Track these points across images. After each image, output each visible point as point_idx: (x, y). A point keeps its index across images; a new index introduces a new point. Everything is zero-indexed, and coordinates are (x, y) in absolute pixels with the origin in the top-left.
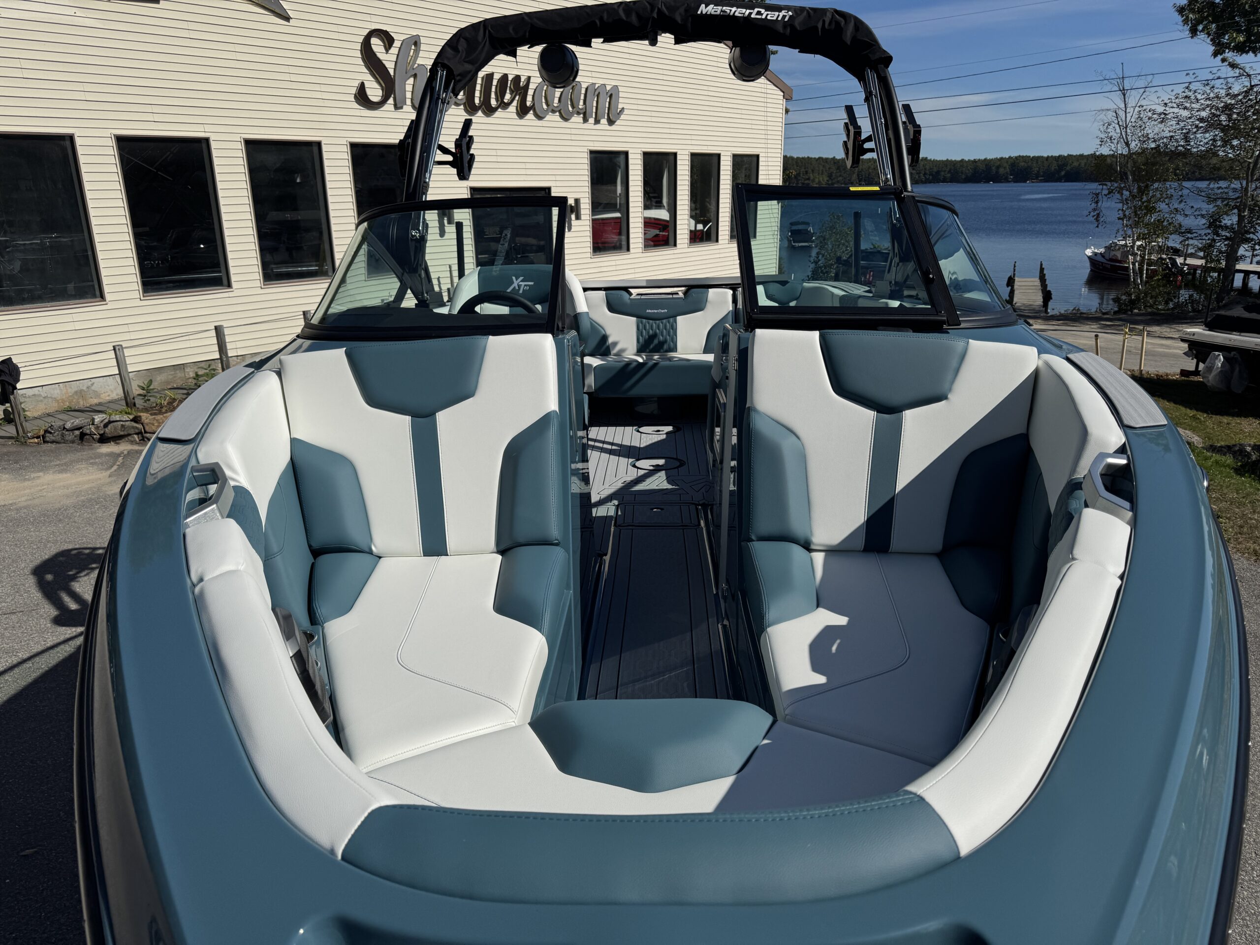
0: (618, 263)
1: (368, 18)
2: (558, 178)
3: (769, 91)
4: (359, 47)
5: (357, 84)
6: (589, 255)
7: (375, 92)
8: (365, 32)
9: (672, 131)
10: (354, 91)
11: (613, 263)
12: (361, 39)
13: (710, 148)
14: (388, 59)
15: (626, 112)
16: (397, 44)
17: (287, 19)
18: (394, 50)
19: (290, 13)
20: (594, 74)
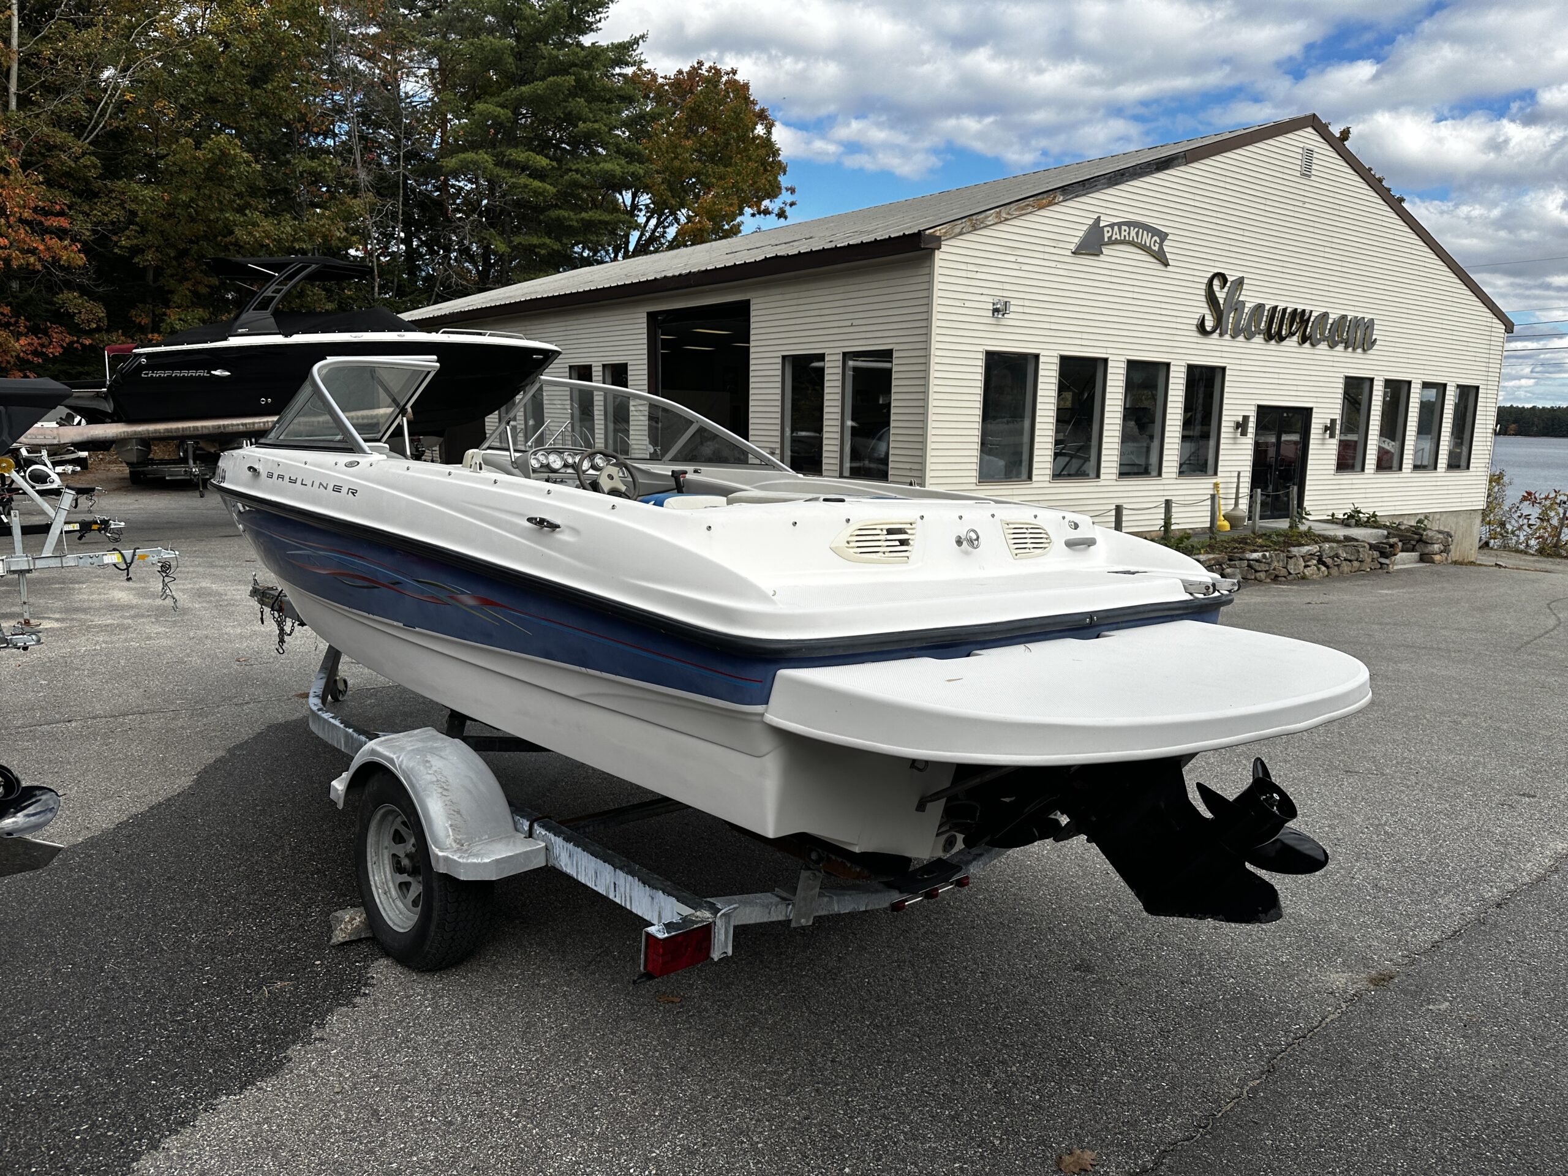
0: (1354, 481)
1: (1212, 263)
2: (1319, 400)
3: (1494, 325)
4: (1204, 286)
5: (1200, 317)
6: (1332, 472)
7: (1209, 324)
8: (1209, 275)
9: (1410, 361)
10: (1195, 322)
11: (1350, 482)
12: (1206, 281)
13: (1439, 378)
14: (1221, 295)
15: (1378, 342)
16: (1228, 284)
17: (1166, 265)
18: (1226, 290)
19: (1170, 262)
20: (1357, 309)
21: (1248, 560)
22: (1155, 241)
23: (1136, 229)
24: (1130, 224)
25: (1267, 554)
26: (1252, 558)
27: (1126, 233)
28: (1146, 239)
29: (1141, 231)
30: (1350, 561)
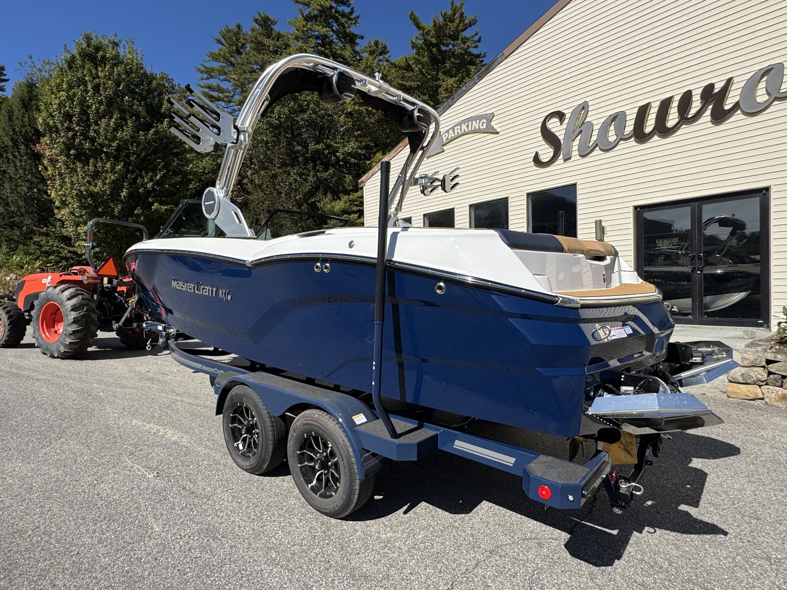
4: (539, 130)
5: (533, 155)
8: (543, 119)
12: (540, 125)
14: (561, 129)
16: (568, 116)
17: (498, 133)
18: (566, 122)
19: (498, 130)
22: (483, 123)
23: (466, 124)
24: (460, 124)
27: (459, 131)
28: (475, 125)
29: (470, 123)
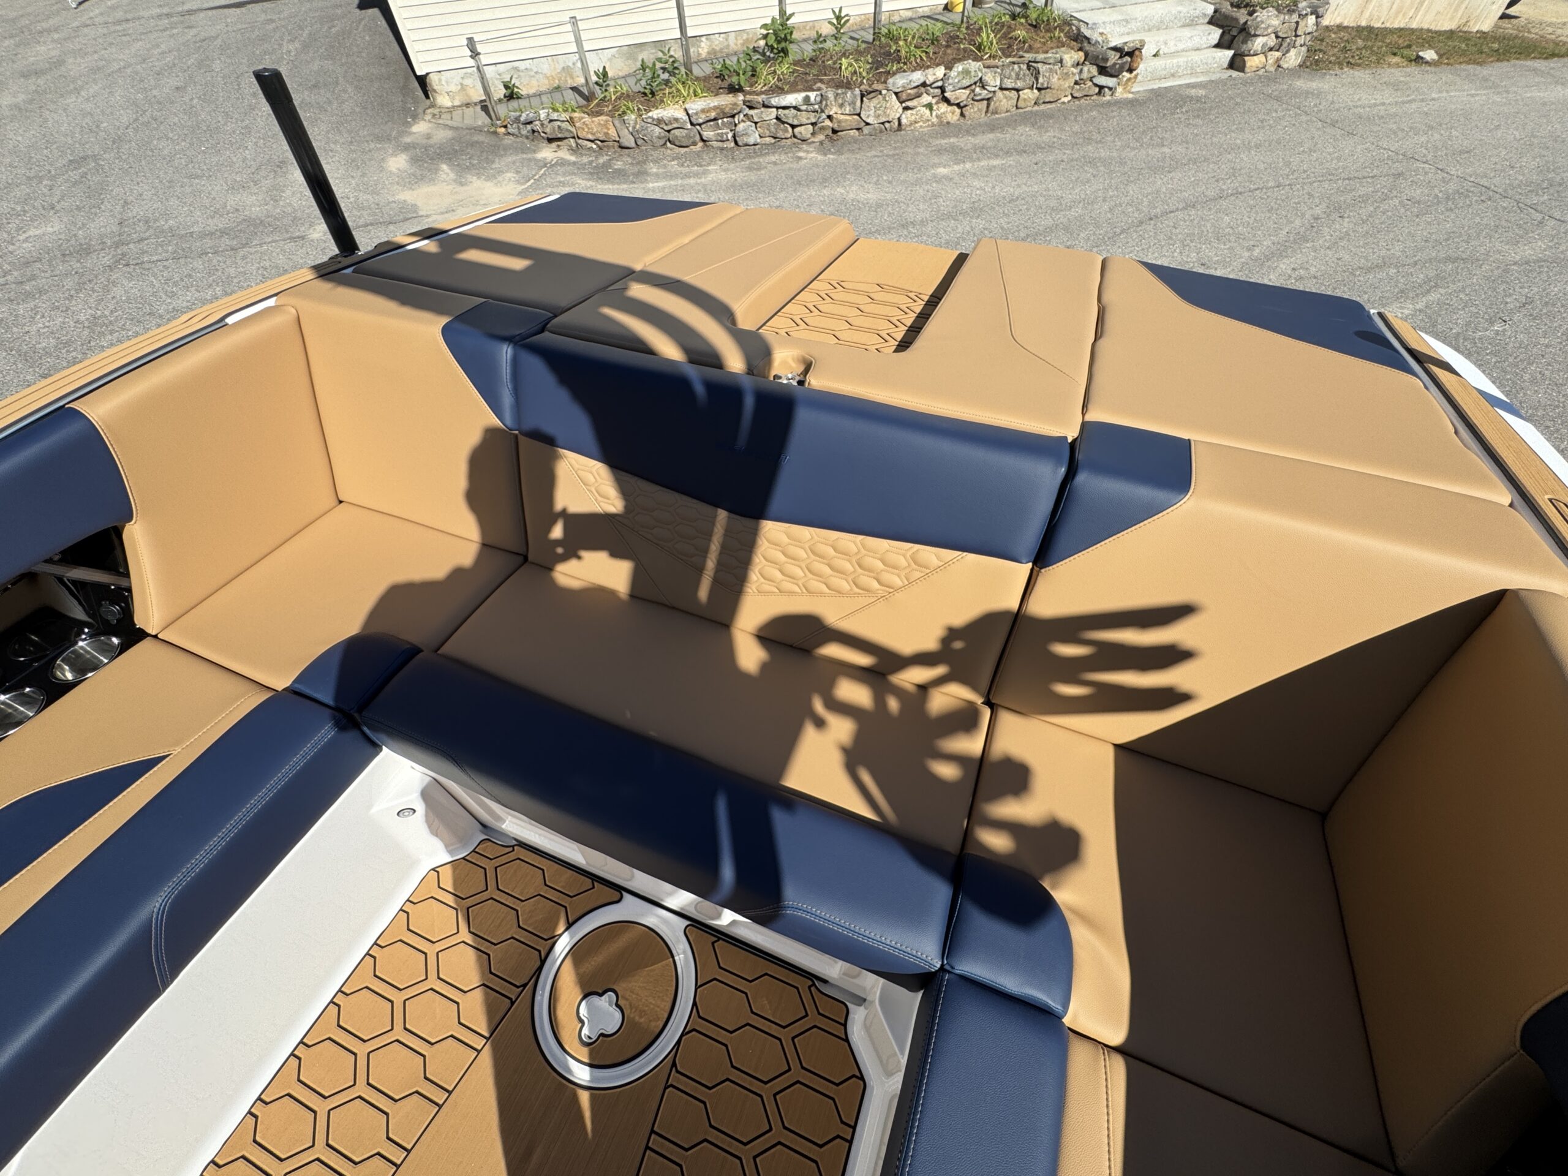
21: (778, 108)
25: (812, 95)
26: (784, 103)
30: (1018, 90)
